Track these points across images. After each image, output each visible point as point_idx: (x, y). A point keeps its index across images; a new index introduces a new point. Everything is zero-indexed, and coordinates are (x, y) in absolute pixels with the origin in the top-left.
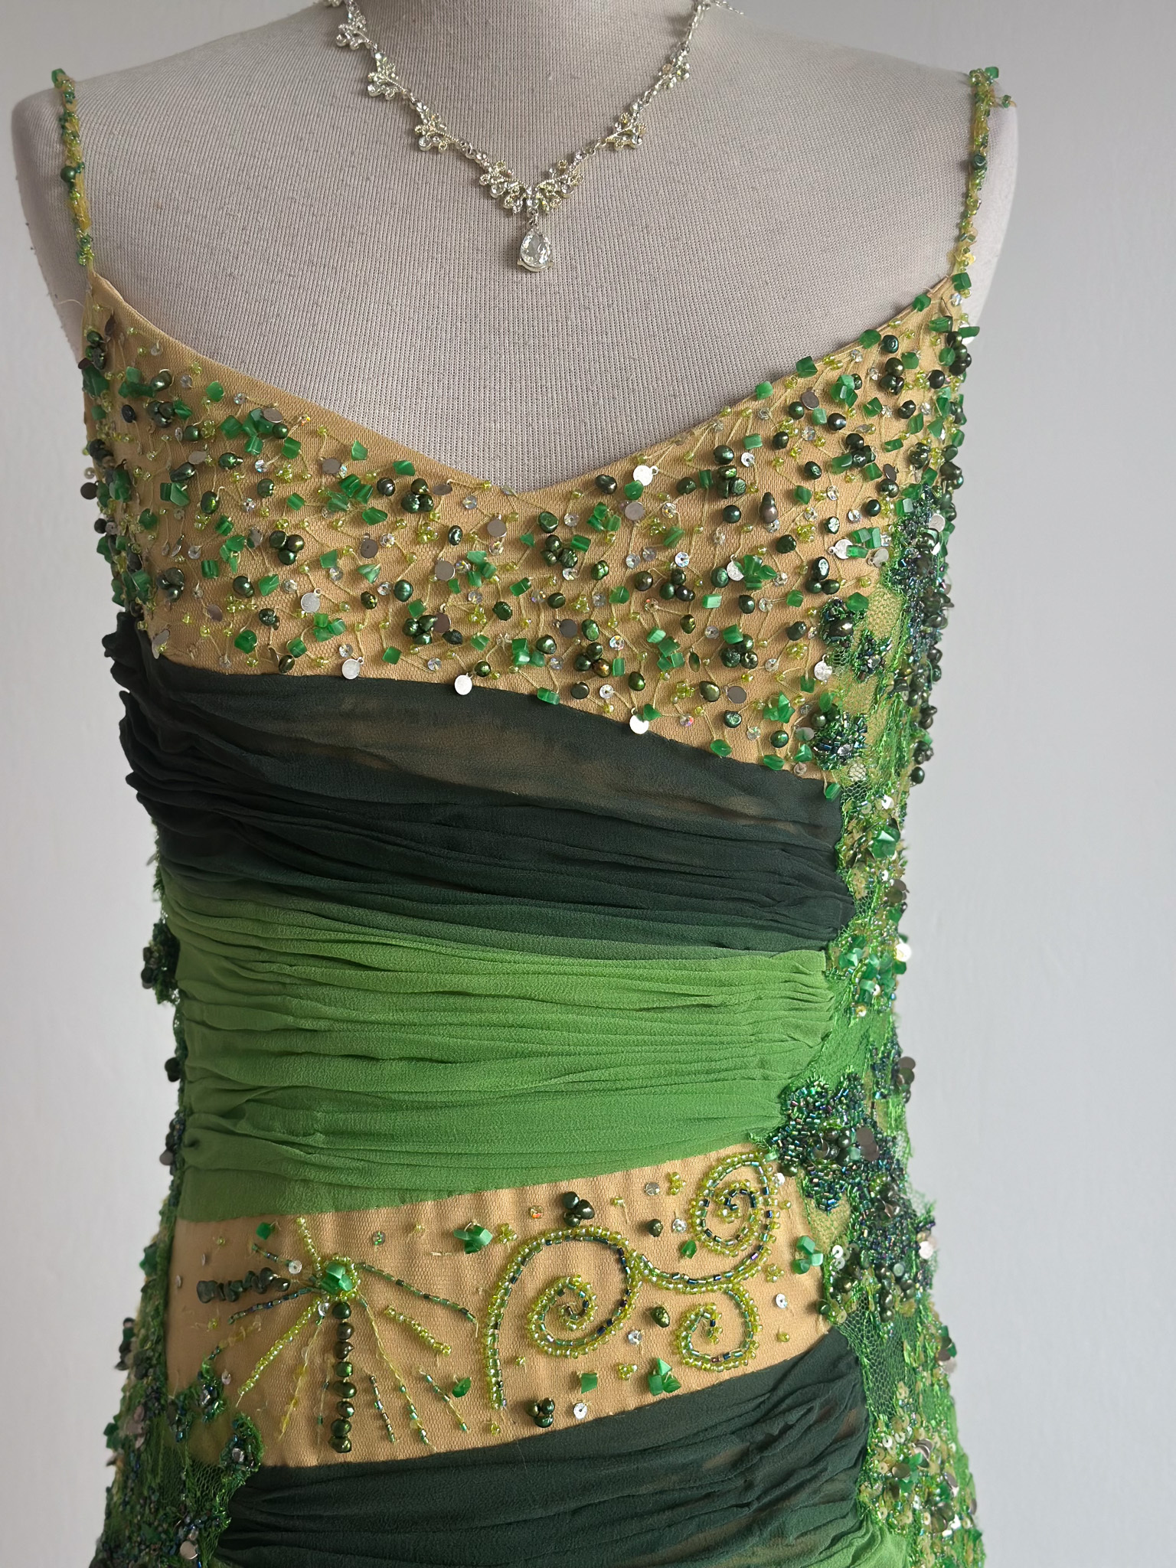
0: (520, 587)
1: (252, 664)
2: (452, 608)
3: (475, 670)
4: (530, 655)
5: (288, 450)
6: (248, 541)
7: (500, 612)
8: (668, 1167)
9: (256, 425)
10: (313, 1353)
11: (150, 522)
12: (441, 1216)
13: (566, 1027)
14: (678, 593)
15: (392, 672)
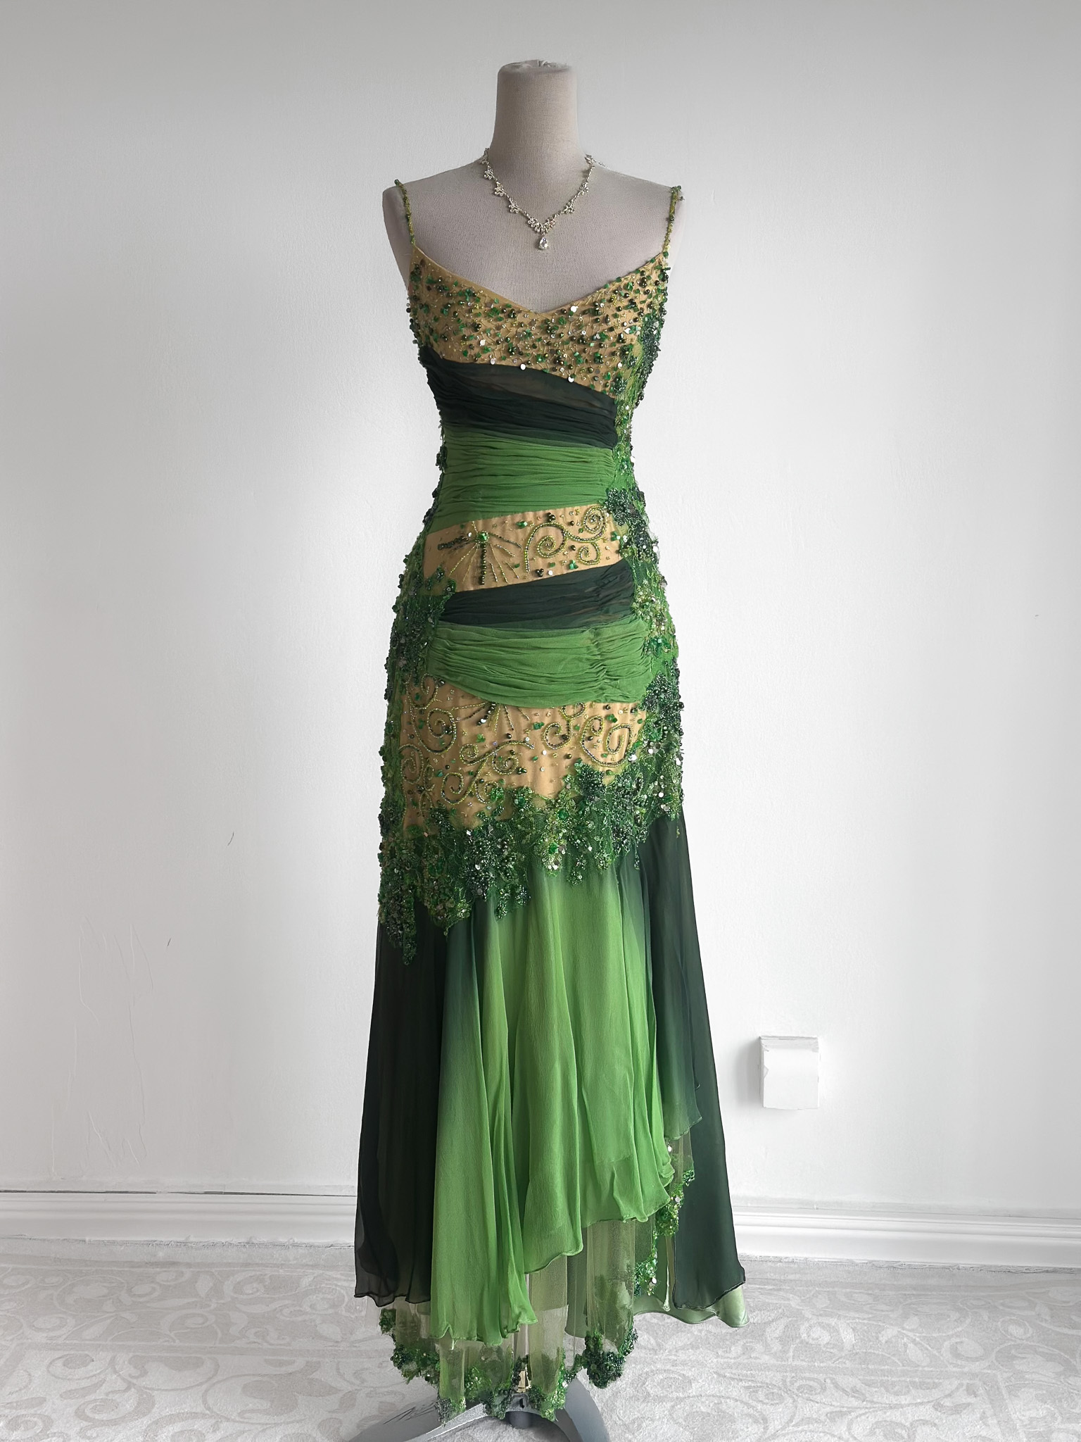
0: (540, 339)
1: (467, 360)
2: (520, 345)
3: (526, 363)
4: (542, 358)
5: (478, 300)
6: (466, 325)
7: (534, 346)
8: (576, 508)
9: (468, 293)
10: (474, 559)
11: (436, 319)
12: (513, 519)
13: (548, 465)
14: (583, 342)
15: (503, 363)
